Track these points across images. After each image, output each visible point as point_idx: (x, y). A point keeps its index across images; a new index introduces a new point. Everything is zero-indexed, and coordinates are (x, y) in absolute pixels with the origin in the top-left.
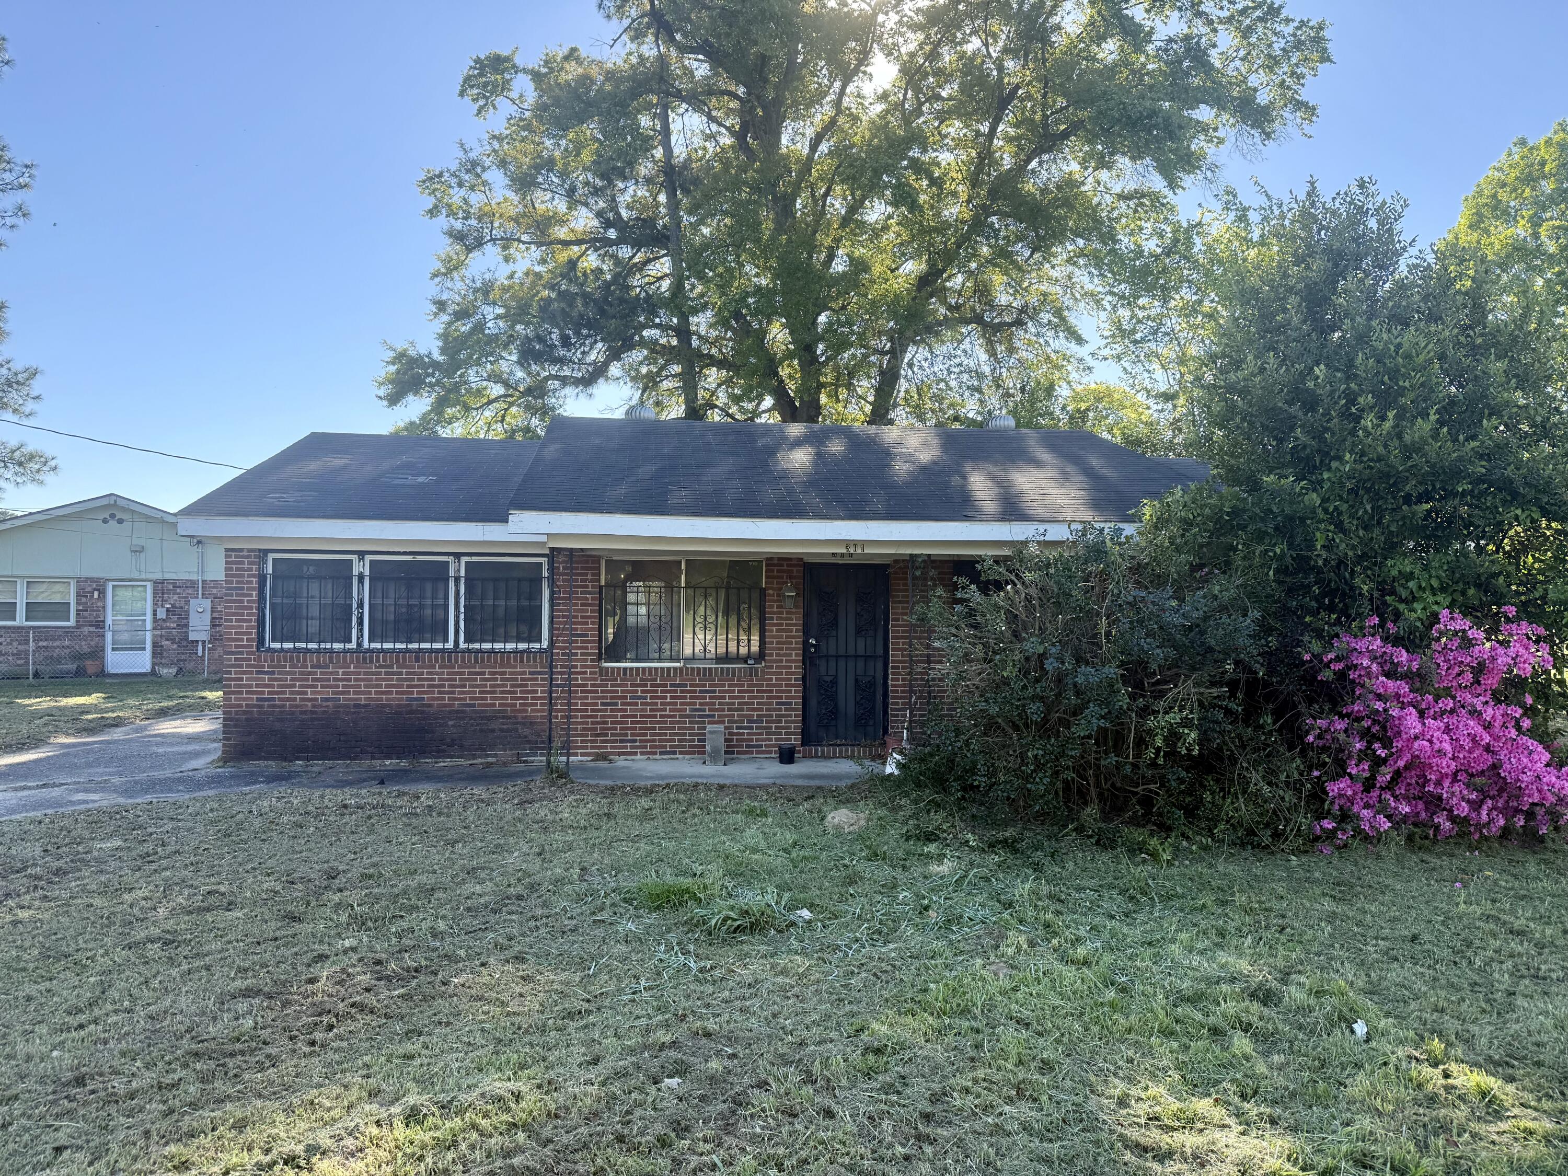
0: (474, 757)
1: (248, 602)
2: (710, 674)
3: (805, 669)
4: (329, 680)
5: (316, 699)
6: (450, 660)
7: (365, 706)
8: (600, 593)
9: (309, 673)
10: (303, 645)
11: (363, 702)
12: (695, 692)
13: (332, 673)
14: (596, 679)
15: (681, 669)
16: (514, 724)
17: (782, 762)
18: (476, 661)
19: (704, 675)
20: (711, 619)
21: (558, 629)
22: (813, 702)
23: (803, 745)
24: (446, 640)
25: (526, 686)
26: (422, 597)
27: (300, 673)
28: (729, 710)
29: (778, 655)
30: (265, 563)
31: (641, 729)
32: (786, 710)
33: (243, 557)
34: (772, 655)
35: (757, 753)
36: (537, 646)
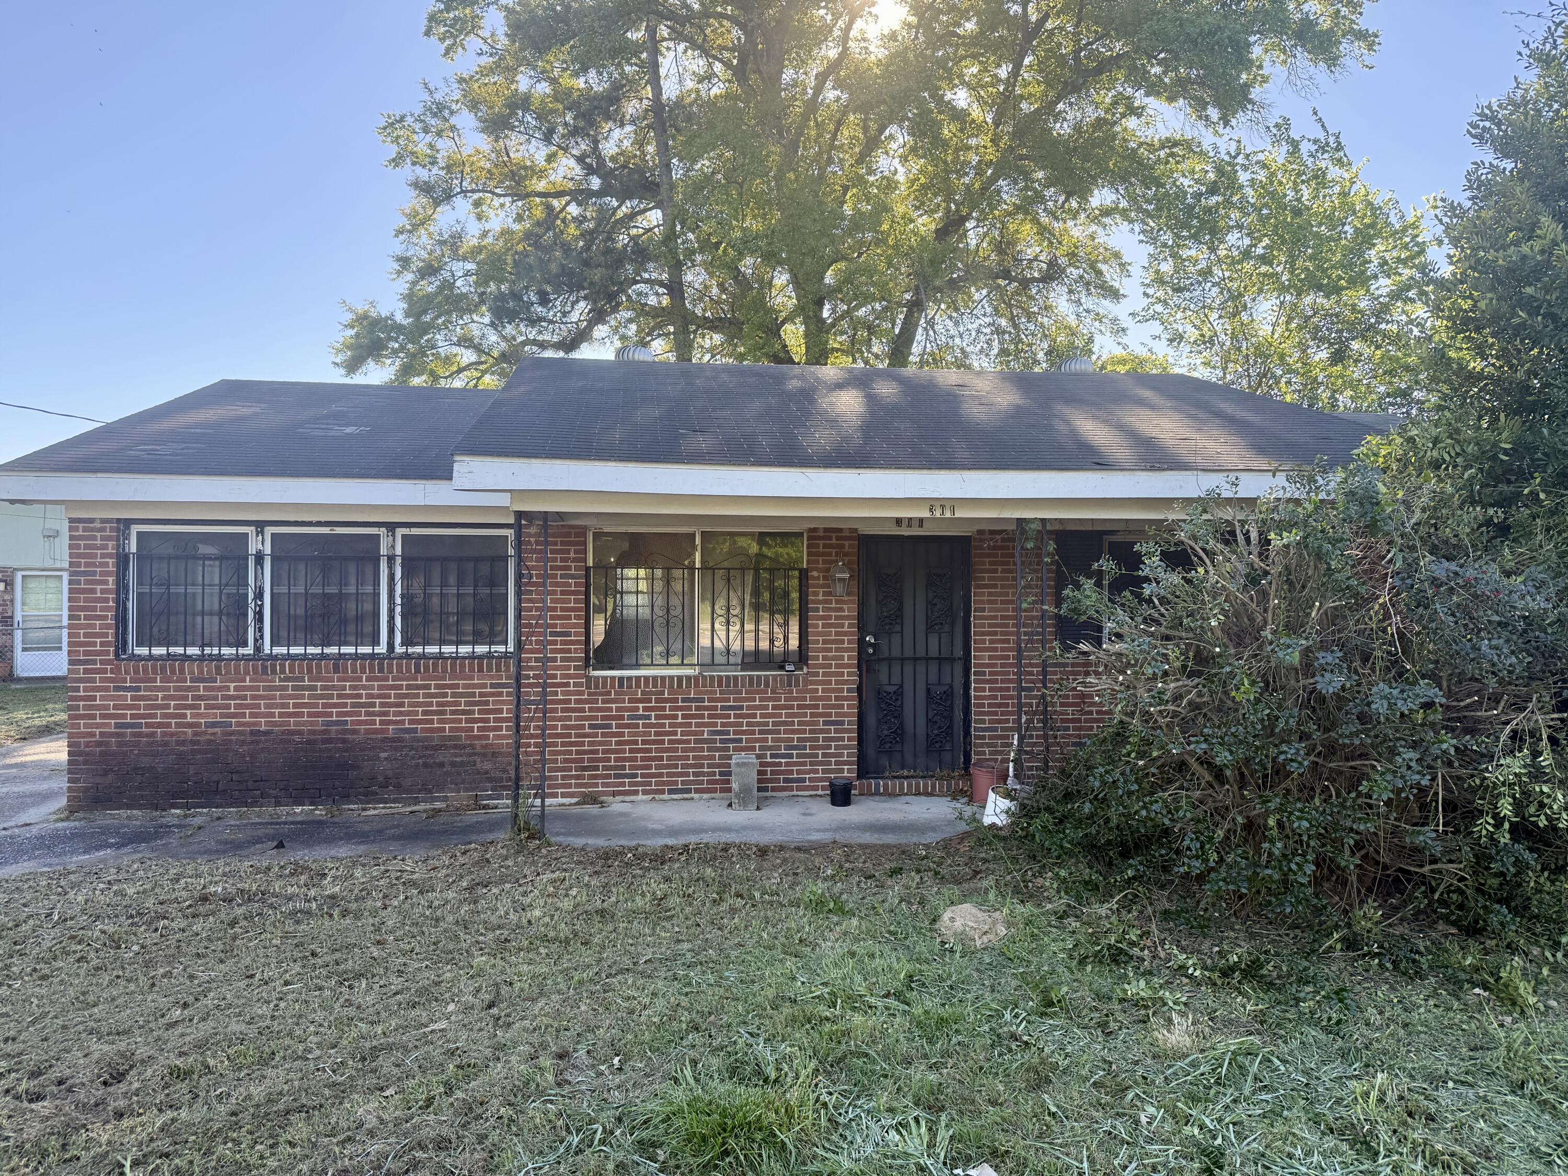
0: (416, 801)
1: (102, 591)
2: (736, 685)
3: (860, 676)
4: (216, 698)
5: (198, 725)
6: (381, 670)
7: (266, 733)
8: (587, 577)
9: (189, 689)
10: (180, 650)
11: (263, 728)
12: (716, 708)
13: (220, 689)
14: (582, 693)
15: (696, 678)
16: (471, 755)
17: (834, 803)
18: (418, 670)
19: (728, 685)
20: (736, 611)
21: (529, 626)
22: (872, 720)
23: (859, 777)
24: (375, 642)
25: (487, 703)
26: (343, 582)
27: (176, 689)
28: (760, 732)
29: (824, 658)
30: (127, 537)
31: (643, 759)
32: (836, 731)
33: (92, 530)
34: (817, 658)
35: (798, 789)
36: (502, 648)
